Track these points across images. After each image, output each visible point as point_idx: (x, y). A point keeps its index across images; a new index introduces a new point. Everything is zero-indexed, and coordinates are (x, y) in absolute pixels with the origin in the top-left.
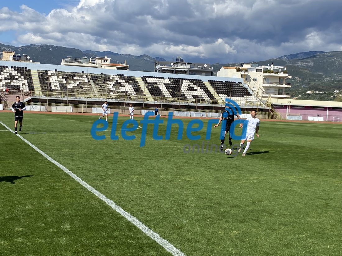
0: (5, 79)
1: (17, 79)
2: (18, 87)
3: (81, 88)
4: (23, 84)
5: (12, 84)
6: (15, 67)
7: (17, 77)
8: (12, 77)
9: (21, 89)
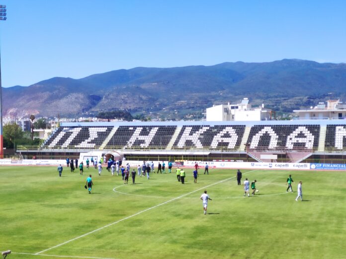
0: (296, 137)
1: (305, 137)
2: (304, 144)
4: (310, 141)
5: (300, 141)
6: (307, 125)
7: (305, 135)
8: (301, 135)
9: (306, 146)
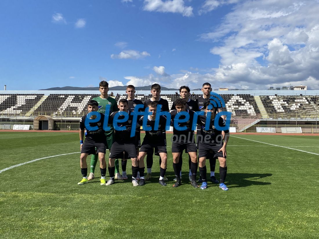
0: (233, 105)
1: (243, 105)
2: (246, 111)
3: (304, 109)
4: (250, 108)
6: (240, 95)
8: (238, 103)
9: (249, 112)
